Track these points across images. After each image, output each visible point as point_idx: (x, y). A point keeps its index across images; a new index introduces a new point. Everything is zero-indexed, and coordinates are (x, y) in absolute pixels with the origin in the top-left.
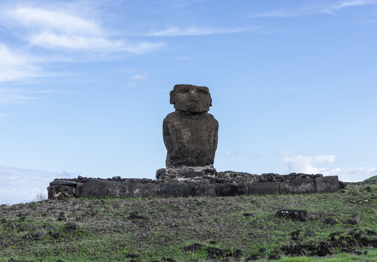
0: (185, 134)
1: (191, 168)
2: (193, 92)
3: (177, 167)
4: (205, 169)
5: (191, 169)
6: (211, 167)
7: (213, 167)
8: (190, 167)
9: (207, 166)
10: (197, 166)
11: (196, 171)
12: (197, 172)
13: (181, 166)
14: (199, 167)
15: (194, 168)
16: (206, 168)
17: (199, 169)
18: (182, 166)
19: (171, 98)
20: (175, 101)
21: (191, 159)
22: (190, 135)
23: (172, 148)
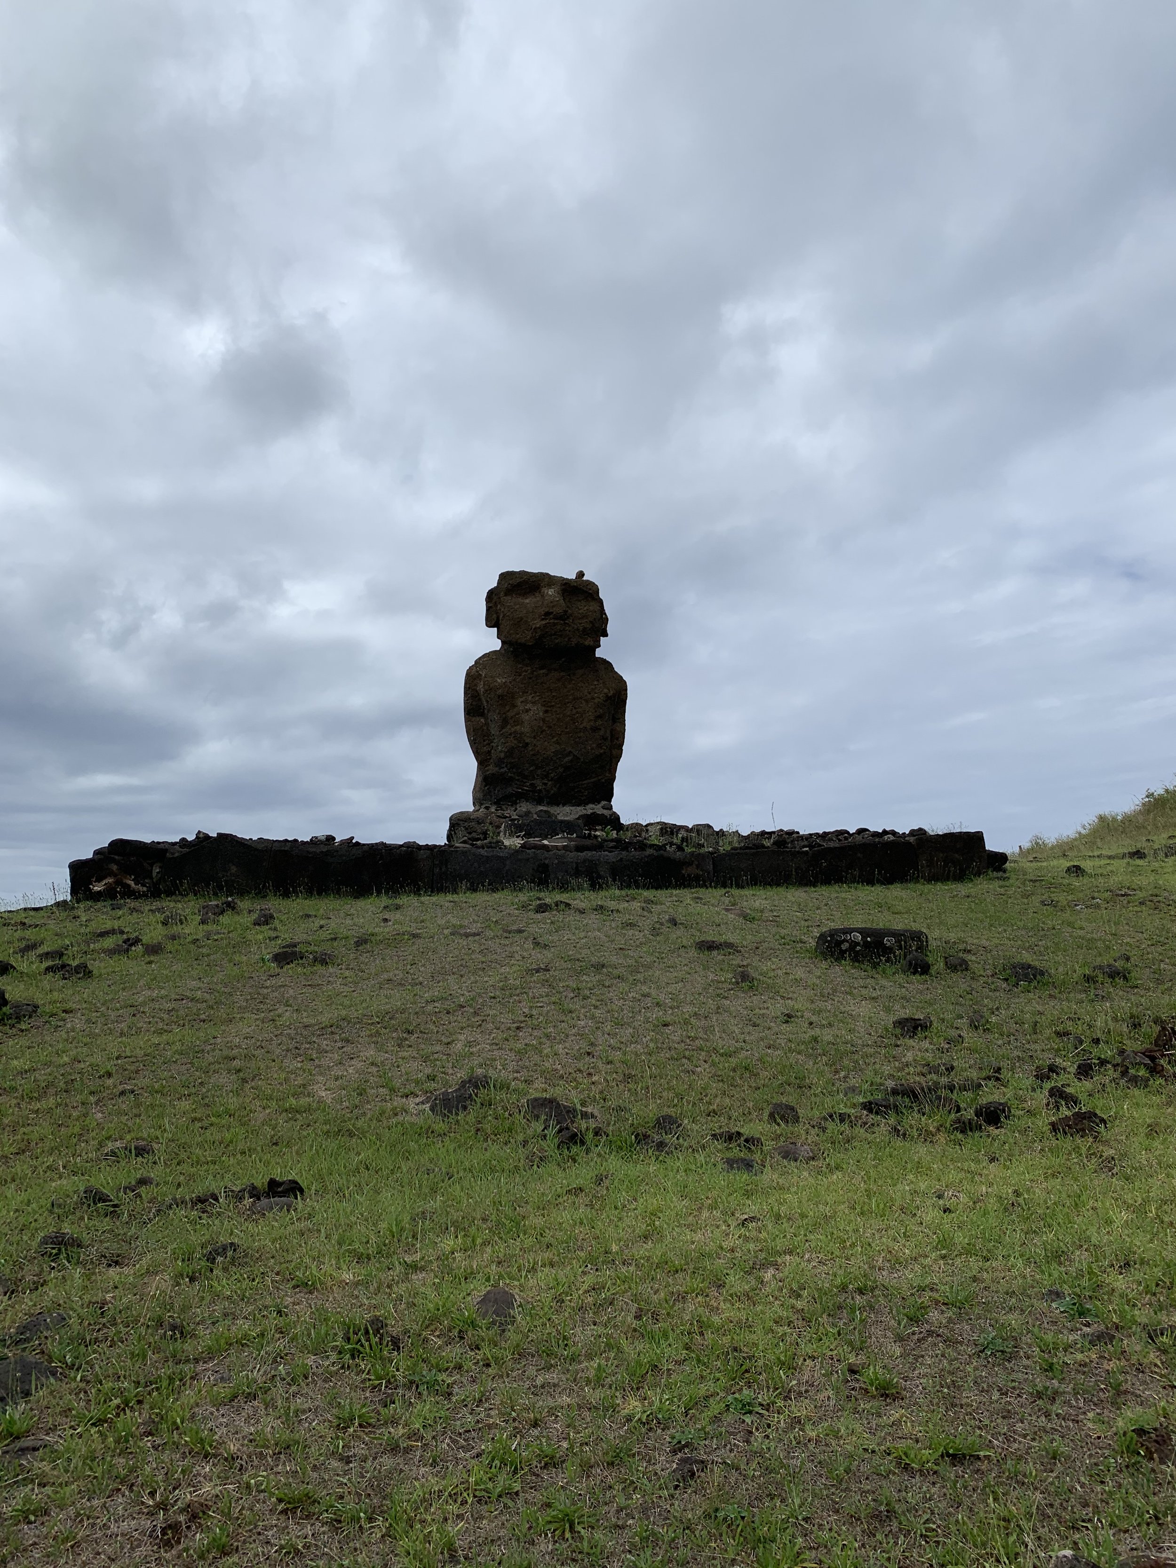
0: (527, 711)
1: (545, 808)
2: (551, 592)
3: (503, 807)
4: (585, 812)
5: (546, 812)
6: (603, 808)
7: (611, 808)
8: (541, 808)
9: (591, 806)
10: (564, 805)
11: (560, 818)
12: (562, 822)
13: (516, 804)
14: (567, 809)
15: (554, 810)
16: (589, 812)
17: (567, 813)
18: (518, 806)
19: (487, 610)
20: (501, 617)
21: (545, 784)
22: (541, 714)
23: (489, 752)
